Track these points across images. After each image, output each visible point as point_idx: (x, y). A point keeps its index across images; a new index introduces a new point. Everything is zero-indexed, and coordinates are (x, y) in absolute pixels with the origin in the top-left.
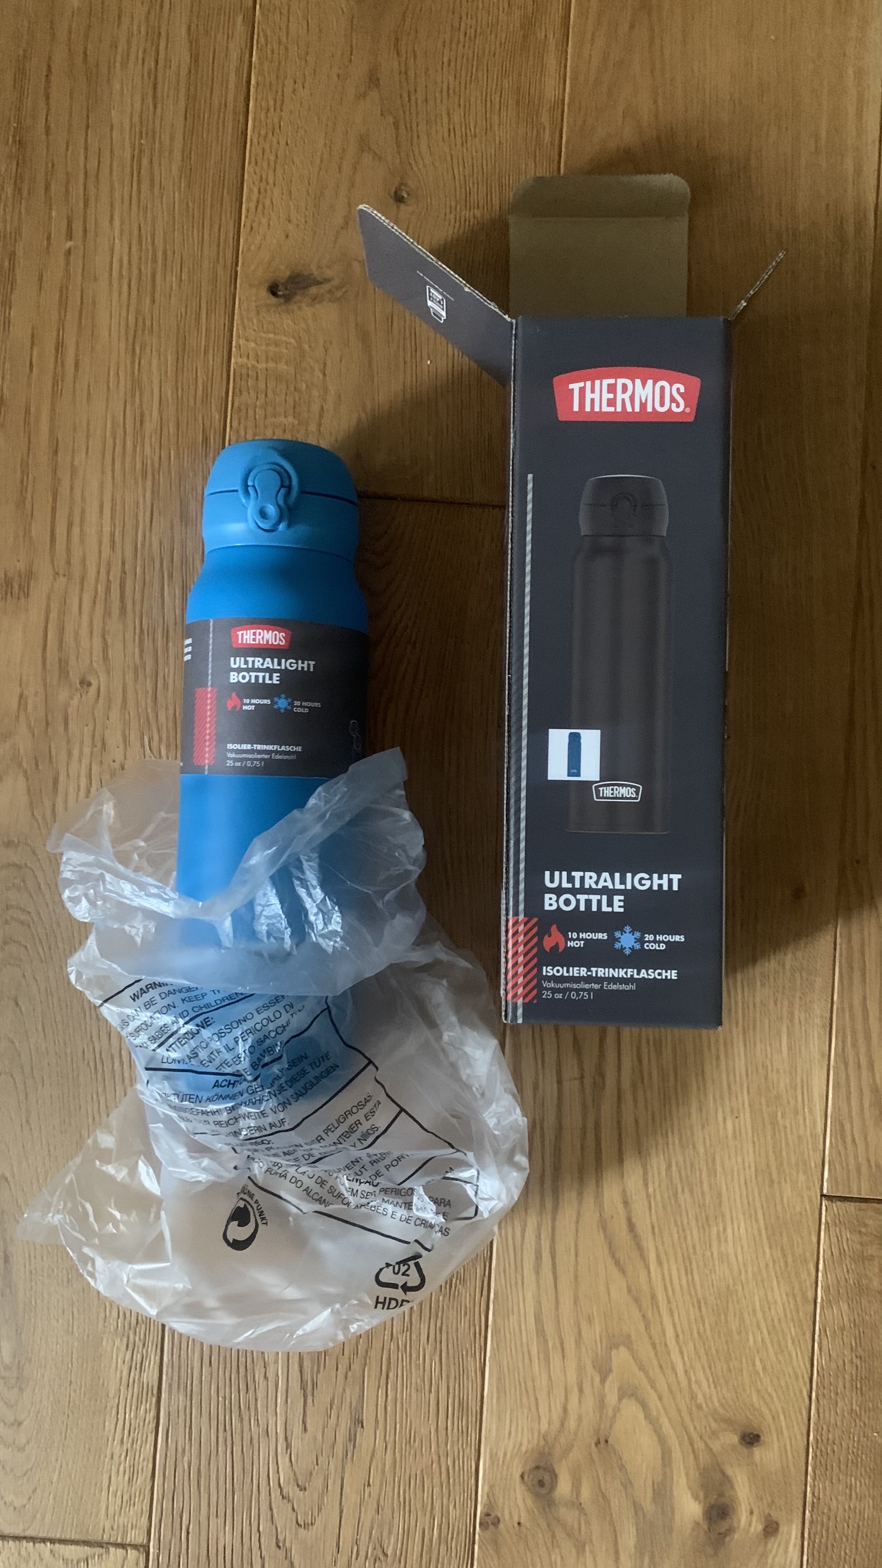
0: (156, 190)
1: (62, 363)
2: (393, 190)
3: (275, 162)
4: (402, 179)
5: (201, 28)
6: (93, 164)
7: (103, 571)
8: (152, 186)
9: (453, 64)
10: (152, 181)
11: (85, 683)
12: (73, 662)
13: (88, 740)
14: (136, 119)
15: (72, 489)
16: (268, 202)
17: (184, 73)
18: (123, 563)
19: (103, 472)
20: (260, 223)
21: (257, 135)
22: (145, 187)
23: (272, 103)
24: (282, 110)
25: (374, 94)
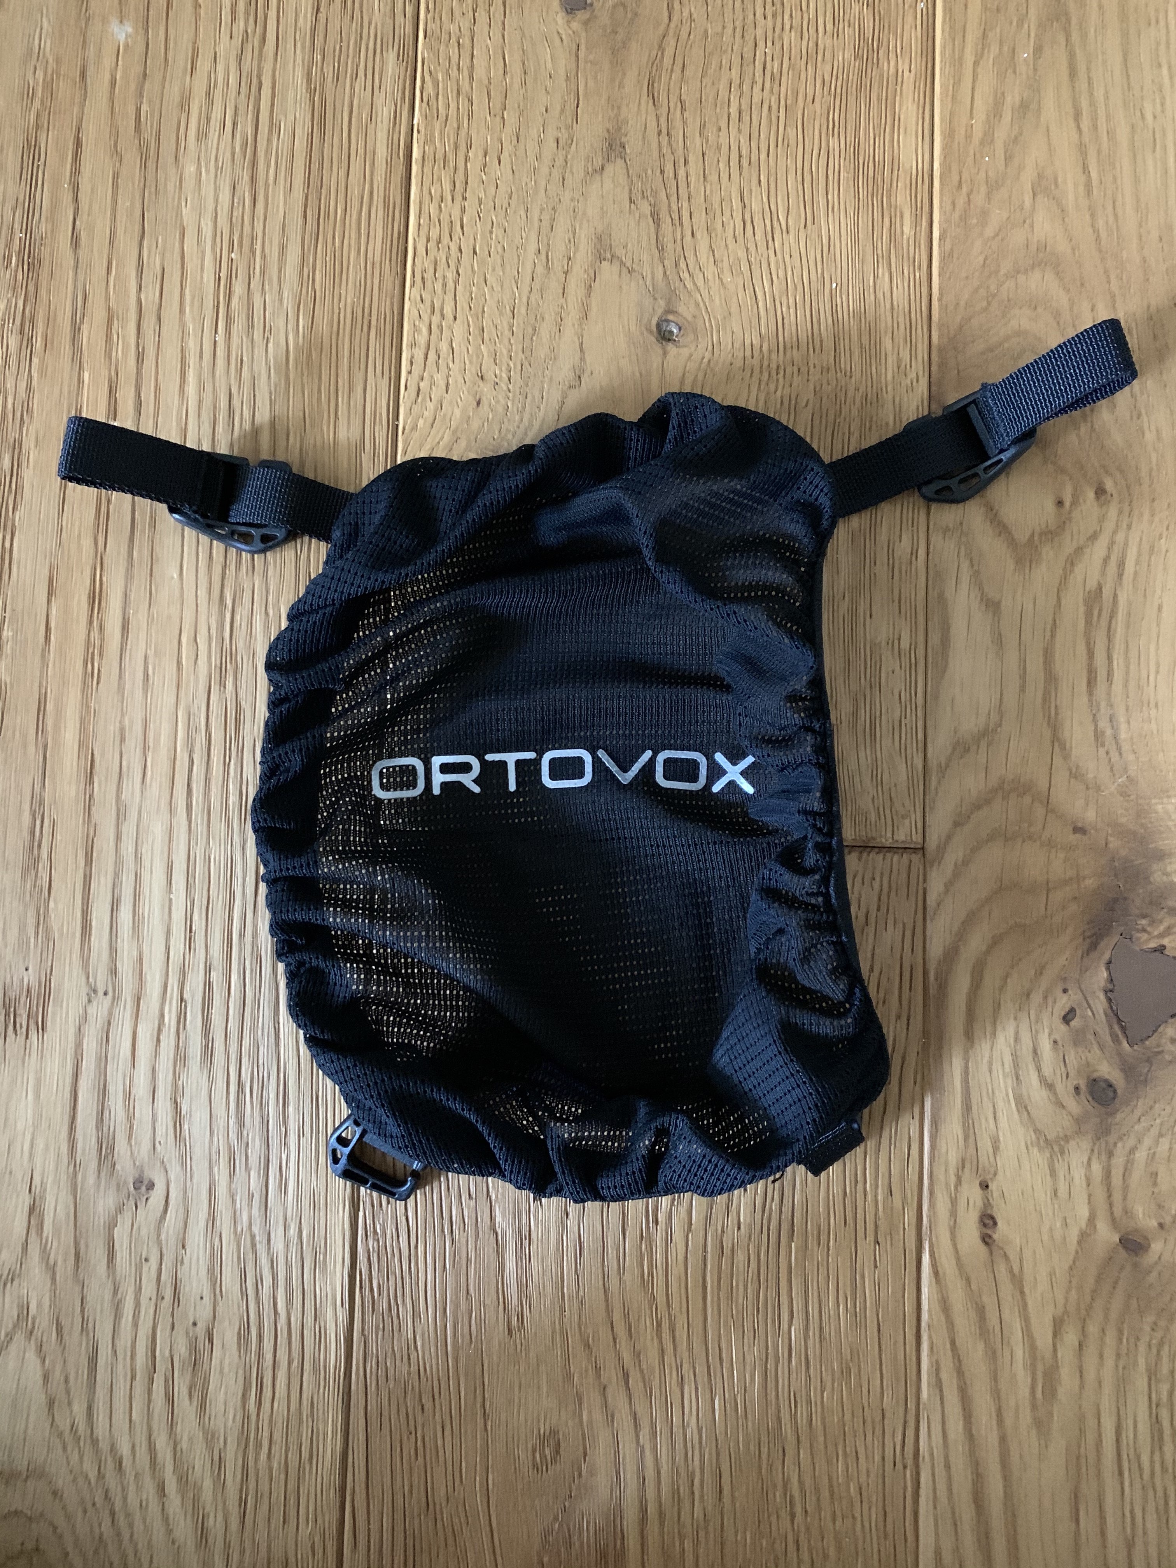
0: (258, 335)
1: (101, 628)
2: (654, 322)
3: (456, 282)
4: (669, 302)
5: (329, 71)
6: (150, 296)
7: (174, 983)
8: (250, 326)
9: (746, 118)
10: (250, 316)
11: (144, 1185)
12: (121, 1146)
13: (148, 1289)
14: (223, 221)
15: (118, 838)
16: (444, 347)
17: (300, 144)
18: (208, 970)
19: (171, 811)
20: (432, 383)
21: (423, 239)
22: (238, 327)
23: (447, 187)
24: (465, 199)
25: (616, 169)
